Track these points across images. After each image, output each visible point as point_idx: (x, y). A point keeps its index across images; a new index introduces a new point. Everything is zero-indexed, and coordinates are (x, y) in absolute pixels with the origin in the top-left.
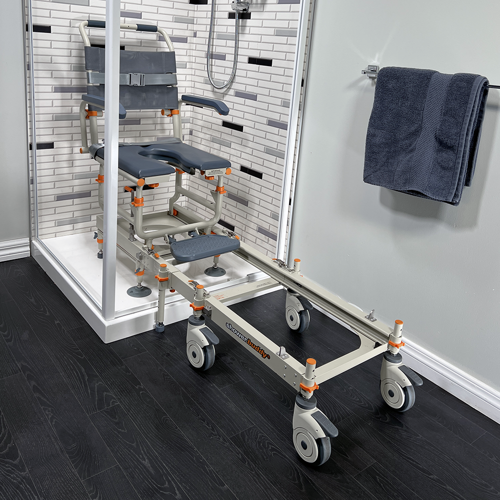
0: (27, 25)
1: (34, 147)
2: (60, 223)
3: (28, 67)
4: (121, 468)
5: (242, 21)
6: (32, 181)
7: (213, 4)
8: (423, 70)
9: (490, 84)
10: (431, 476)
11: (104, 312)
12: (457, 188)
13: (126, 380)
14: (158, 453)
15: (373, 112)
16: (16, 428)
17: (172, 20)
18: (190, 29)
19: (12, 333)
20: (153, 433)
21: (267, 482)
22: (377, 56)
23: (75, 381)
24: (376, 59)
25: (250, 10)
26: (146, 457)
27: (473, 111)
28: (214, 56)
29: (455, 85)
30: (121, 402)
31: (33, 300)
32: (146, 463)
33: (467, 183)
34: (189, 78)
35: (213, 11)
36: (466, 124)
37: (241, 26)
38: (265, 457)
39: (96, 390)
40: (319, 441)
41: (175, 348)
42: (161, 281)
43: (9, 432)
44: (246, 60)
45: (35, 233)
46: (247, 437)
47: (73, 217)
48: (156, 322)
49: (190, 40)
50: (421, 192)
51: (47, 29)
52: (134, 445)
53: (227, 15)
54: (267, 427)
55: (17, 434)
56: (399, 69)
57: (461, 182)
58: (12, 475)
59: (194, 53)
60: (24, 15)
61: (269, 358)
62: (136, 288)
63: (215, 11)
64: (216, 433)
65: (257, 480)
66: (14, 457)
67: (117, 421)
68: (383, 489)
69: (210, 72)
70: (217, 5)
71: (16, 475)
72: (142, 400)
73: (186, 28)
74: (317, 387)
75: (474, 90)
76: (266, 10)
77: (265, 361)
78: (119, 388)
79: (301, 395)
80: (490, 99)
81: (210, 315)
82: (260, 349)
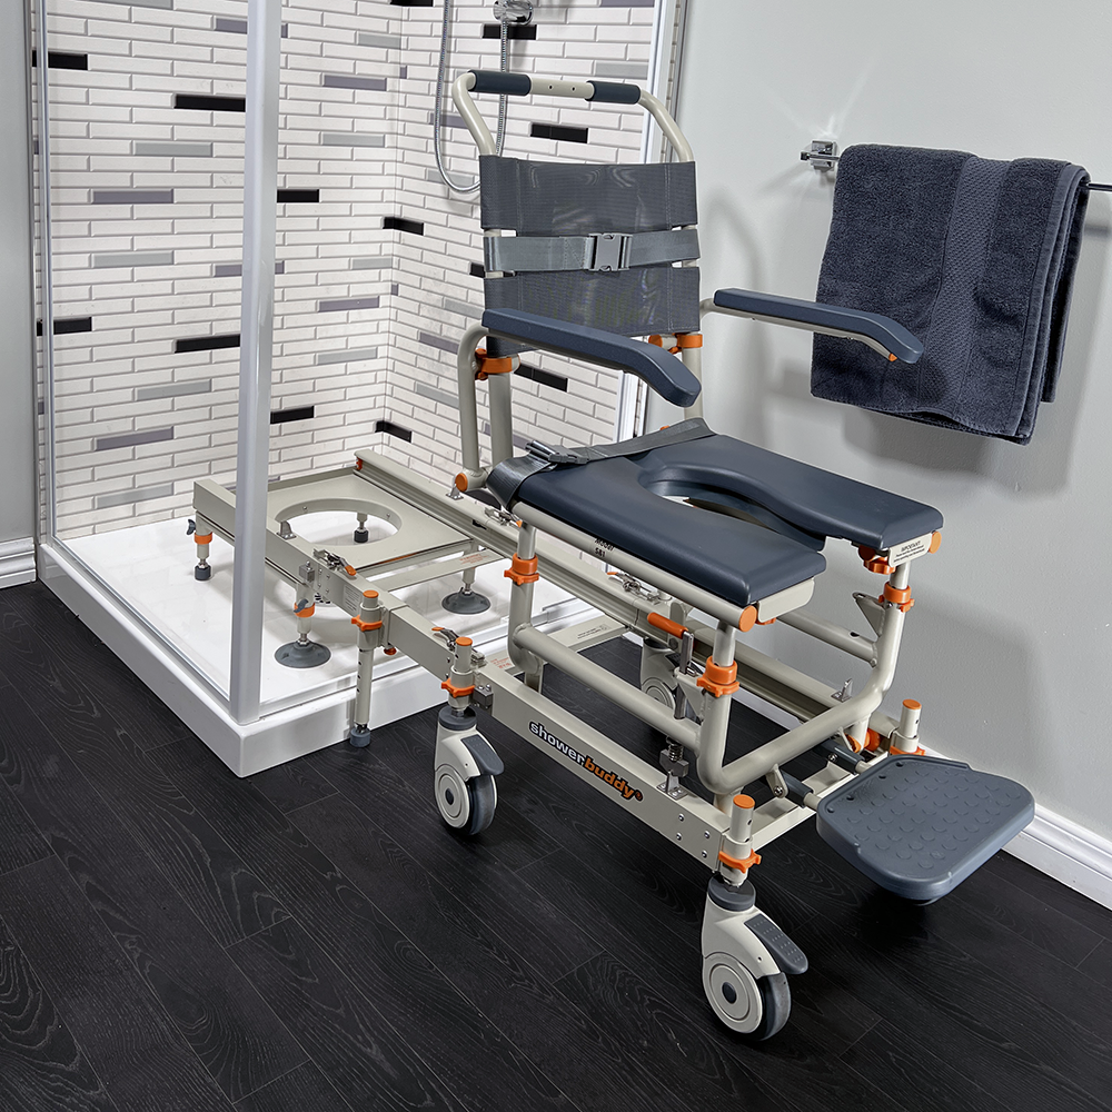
0: (34, 53)
1: (49, 327)
2: (104, 502)
3: (35, 147)
4: (319, 1067)
5: (515, 44)
6: (40, 408)
7: (448, 6)
8: (943, 153)
9: (1092, 182)
10: (1005, 1045)
11: (234, 706)
12: (1026, 406)
13: (300, 860)
14: (399, 1028)
15: (831, 243)
16: (60, 987)
17: (353, 41)
18: (393, 60)
19: (18, 763)
20: (380, 981)
21: (651, 1080)
22: (832, 121)
23: (183, 870)
24: (830, 126)
25: (533, 21)
26: (371, 1040)
27: (1058, 239)
28: (448, 119)
29: (1017, 184)
30: (295, 912)
31: (56, 683)
32: (374, 1051)
33: (1047, 395)
34: (390, 168)
35: (447, 21)
36: (1044, 267)
37: (514, 55)
38: (639, 1023)
39: (234, 888)
40: (764, 983)
41: (401, 783)
42: (366, 630)
43: (45, 997)
44: (527, 129)
45: (47, 525)
46: (591, 980)
47: (134, 487)
48: (351, 722)
49: (393, 85)
50: (949, 415)
51: (78, 62)
52: (340, 1011)
53: (479, 30)
54: (633, 954)
55: (64, 1001)
56: (887, 150)
57: (1034, 392)
58: (67, 1100)
59: (402, 113)
60: (27, 30)
61: (640, 798)
62: (295, 646)
63: (451, 22)
64: (521, 973)
65: (629, 1077)
66: (69, 1055)
67: (291, 957)
68: (906, 1079)
69: (440, 155)
70: (455, 9)
71: (78, 1098)
72: (342, 906)
73: (384, 59)
74: (757, 860)
75: (1061, 195)
76: (572, 21)
77: (631, 806)
78: (286, 881)
79: (719, 878)
80: (1091, 213)
81: (490, 706)
82: (616, 779)
